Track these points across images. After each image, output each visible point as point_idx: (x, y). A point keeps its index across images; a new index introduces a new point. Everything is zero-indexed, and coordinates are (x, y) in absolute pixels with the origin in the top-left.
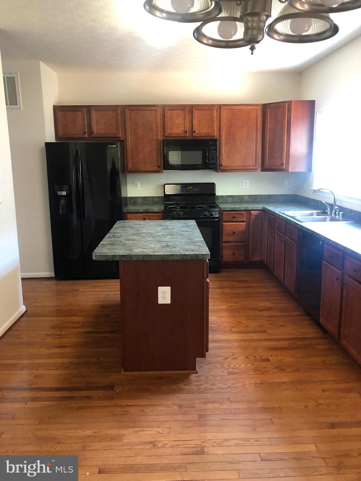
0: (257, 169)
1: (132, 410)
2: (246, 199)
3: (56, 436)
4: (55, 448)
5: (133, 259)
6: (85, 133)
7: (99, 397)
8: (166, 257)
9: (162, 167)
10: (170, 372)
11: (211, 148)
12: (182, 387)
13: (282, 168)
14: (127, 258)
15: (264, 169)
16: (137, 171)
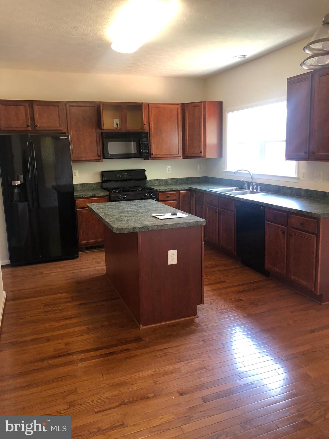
0: (180, 157)
1: (170, 351)
2: (170, 181)
3: (125, 381)
4: (132, 389)
5: (150, 230)
6: (28, 126)
7: (136, 348)
8: (175, 225)
9: (102, 157)
10: (178, 320)
11: (144, 139)
12: (194, 329)
13: (200, 155)
14: (145, 229)
15: (185, 156)
16: (80, 161)
